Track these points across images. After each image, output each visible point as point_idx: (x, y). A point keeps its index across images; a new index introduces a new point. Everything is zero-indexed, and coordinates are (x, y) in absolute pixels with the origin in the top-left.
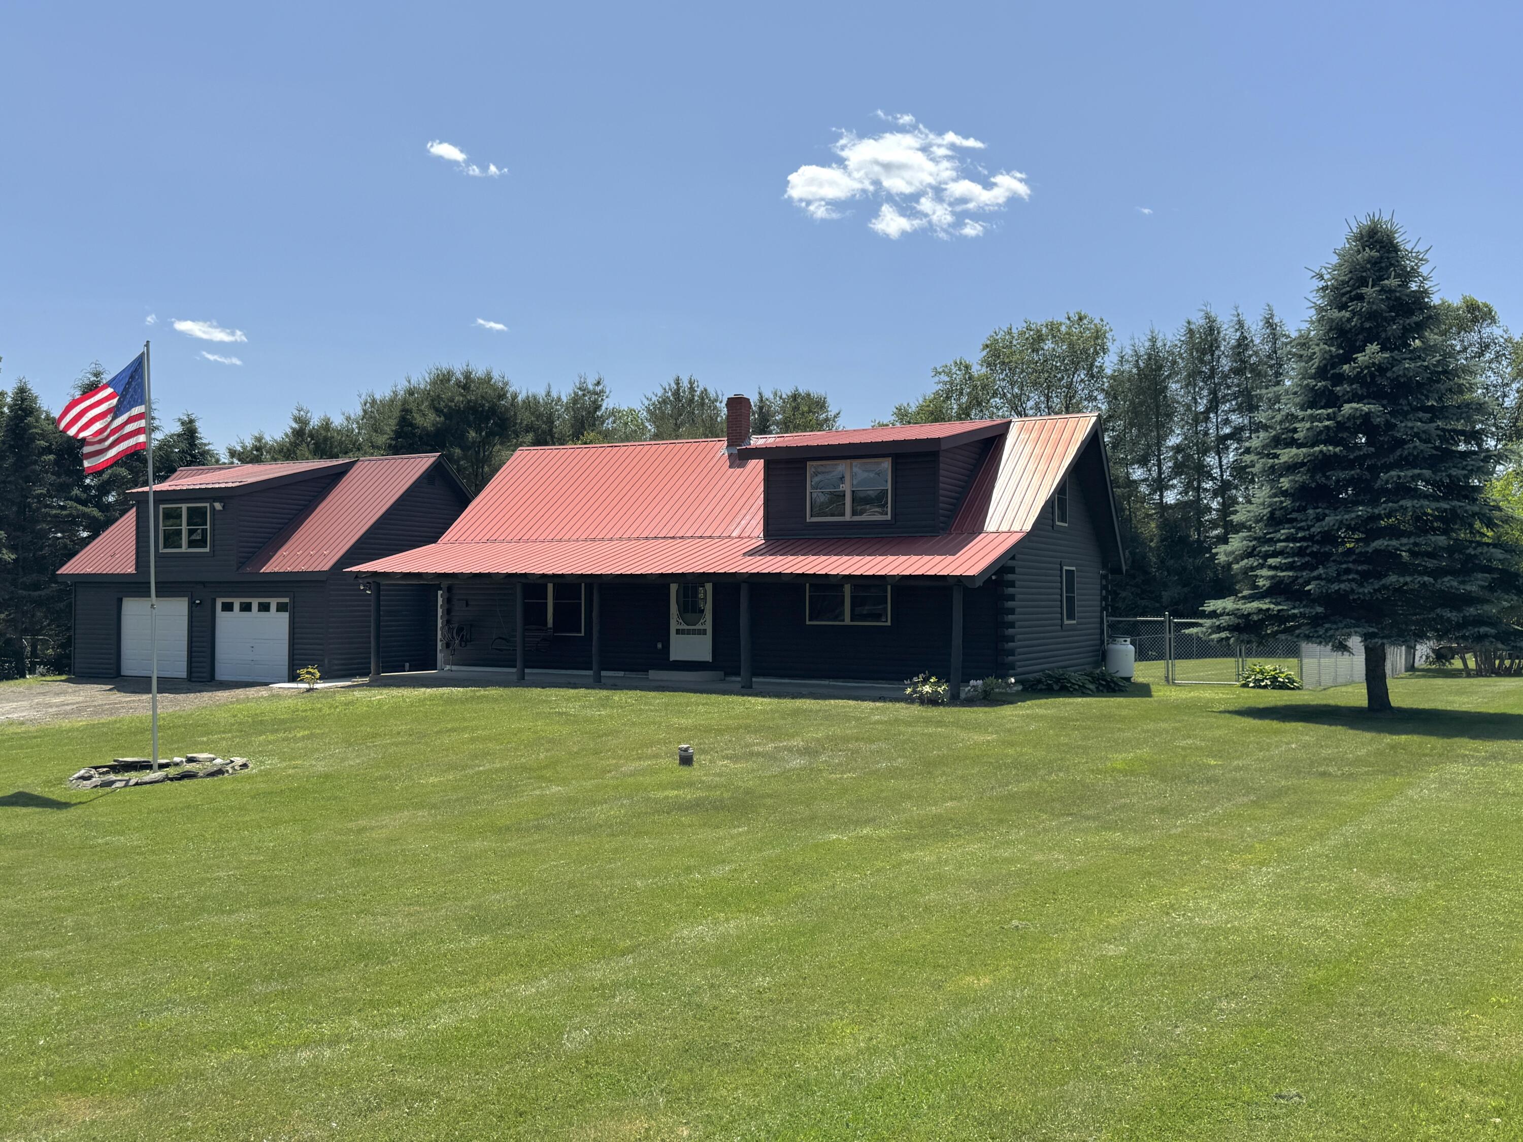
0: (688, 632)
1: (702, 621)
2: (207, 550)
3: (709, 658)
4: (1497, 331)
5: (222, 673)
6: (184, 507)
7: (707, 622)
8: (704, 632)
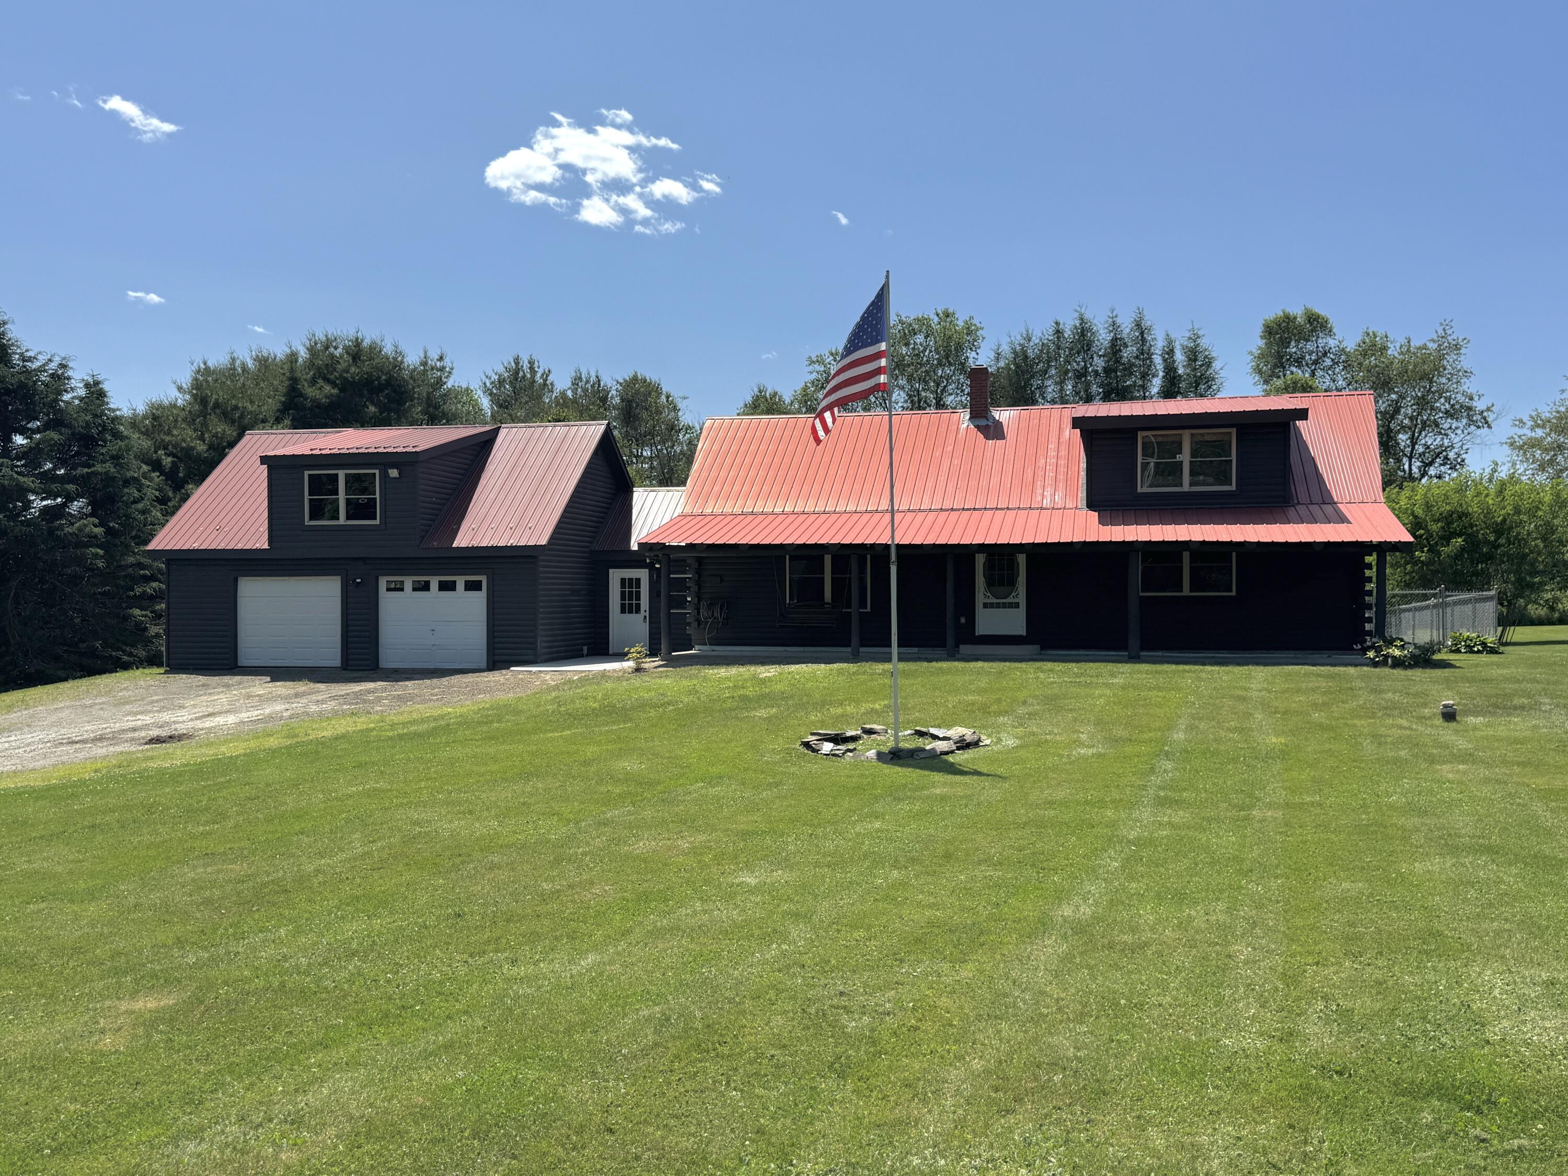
0: (998, 606)
1: (1013, 594)
2: (377, 522)
3: (1022, 631)
4: (1332, 343)
5: (386, 660)
6: (341, 474)
7: (1021, 594)
8: (1017, 605)
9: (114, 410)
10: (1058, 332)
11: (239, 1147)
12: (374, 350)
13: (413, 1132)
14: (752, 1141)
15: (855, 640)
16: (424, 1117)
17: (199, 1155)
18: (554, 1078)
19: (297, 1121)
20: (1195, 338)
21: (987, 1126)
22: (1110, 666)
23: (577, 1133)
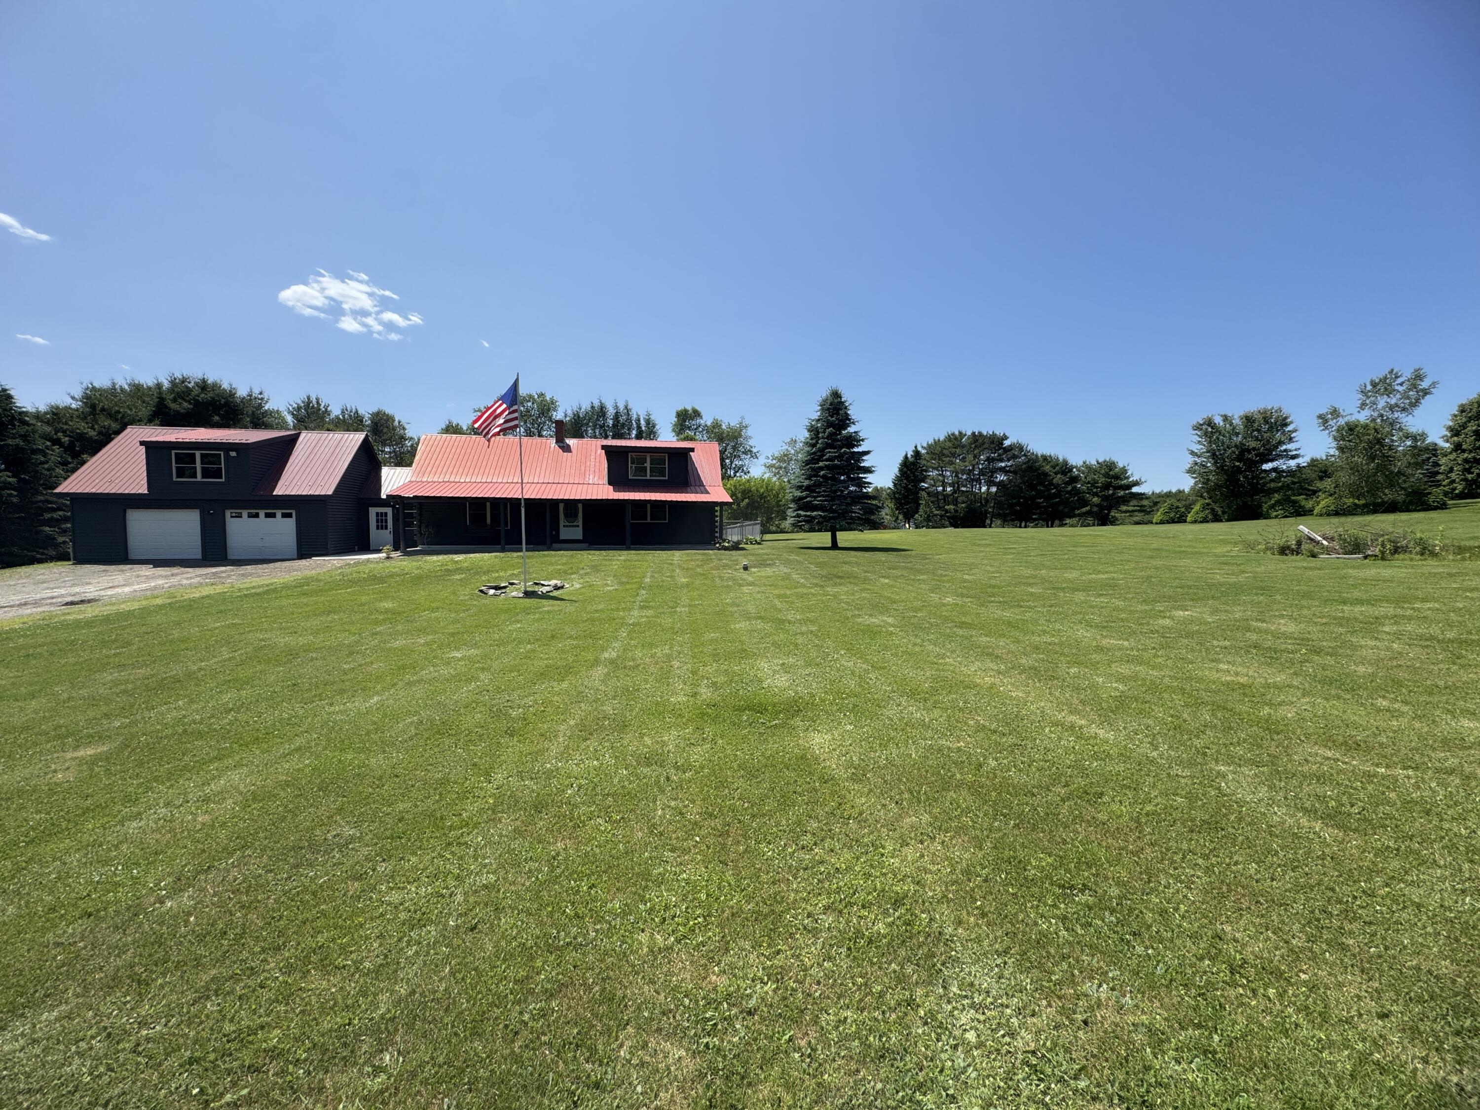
0: (570, 526)
1: (577, 521)
2: (223, 480)
3: (581, 538)
4: (702, 422)
5: (232, 554)
6: (198, 453)
7: (580, 521)
8: (578, 526)
9: (20, 408)
10: (593, 407)
11: (168, 819)
12: (216, 386)
13: (282, 794)
14: (471, 769)
15: (503, 541)
16: (288, 786)
17: (141, 827)
18: (363, 756)
19: (206, 800)
20: (649, 415)
21: (578, 747)
22: (619, 552)
23: (378, 780)
